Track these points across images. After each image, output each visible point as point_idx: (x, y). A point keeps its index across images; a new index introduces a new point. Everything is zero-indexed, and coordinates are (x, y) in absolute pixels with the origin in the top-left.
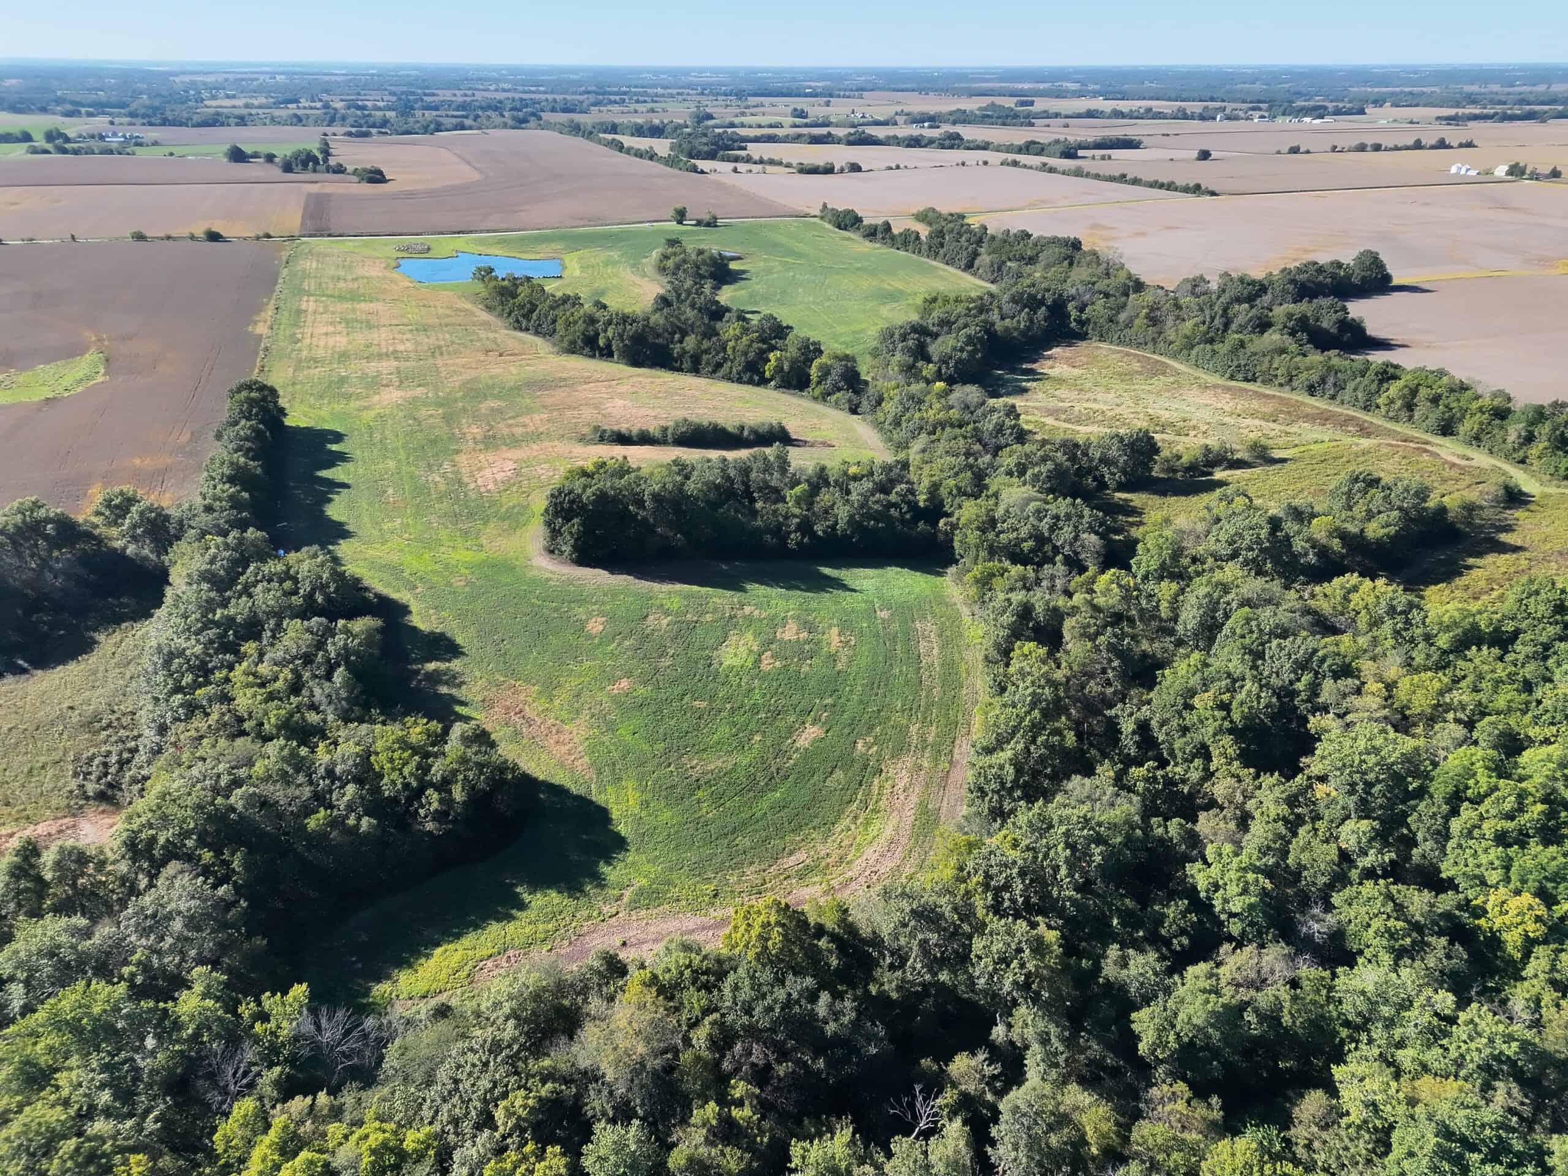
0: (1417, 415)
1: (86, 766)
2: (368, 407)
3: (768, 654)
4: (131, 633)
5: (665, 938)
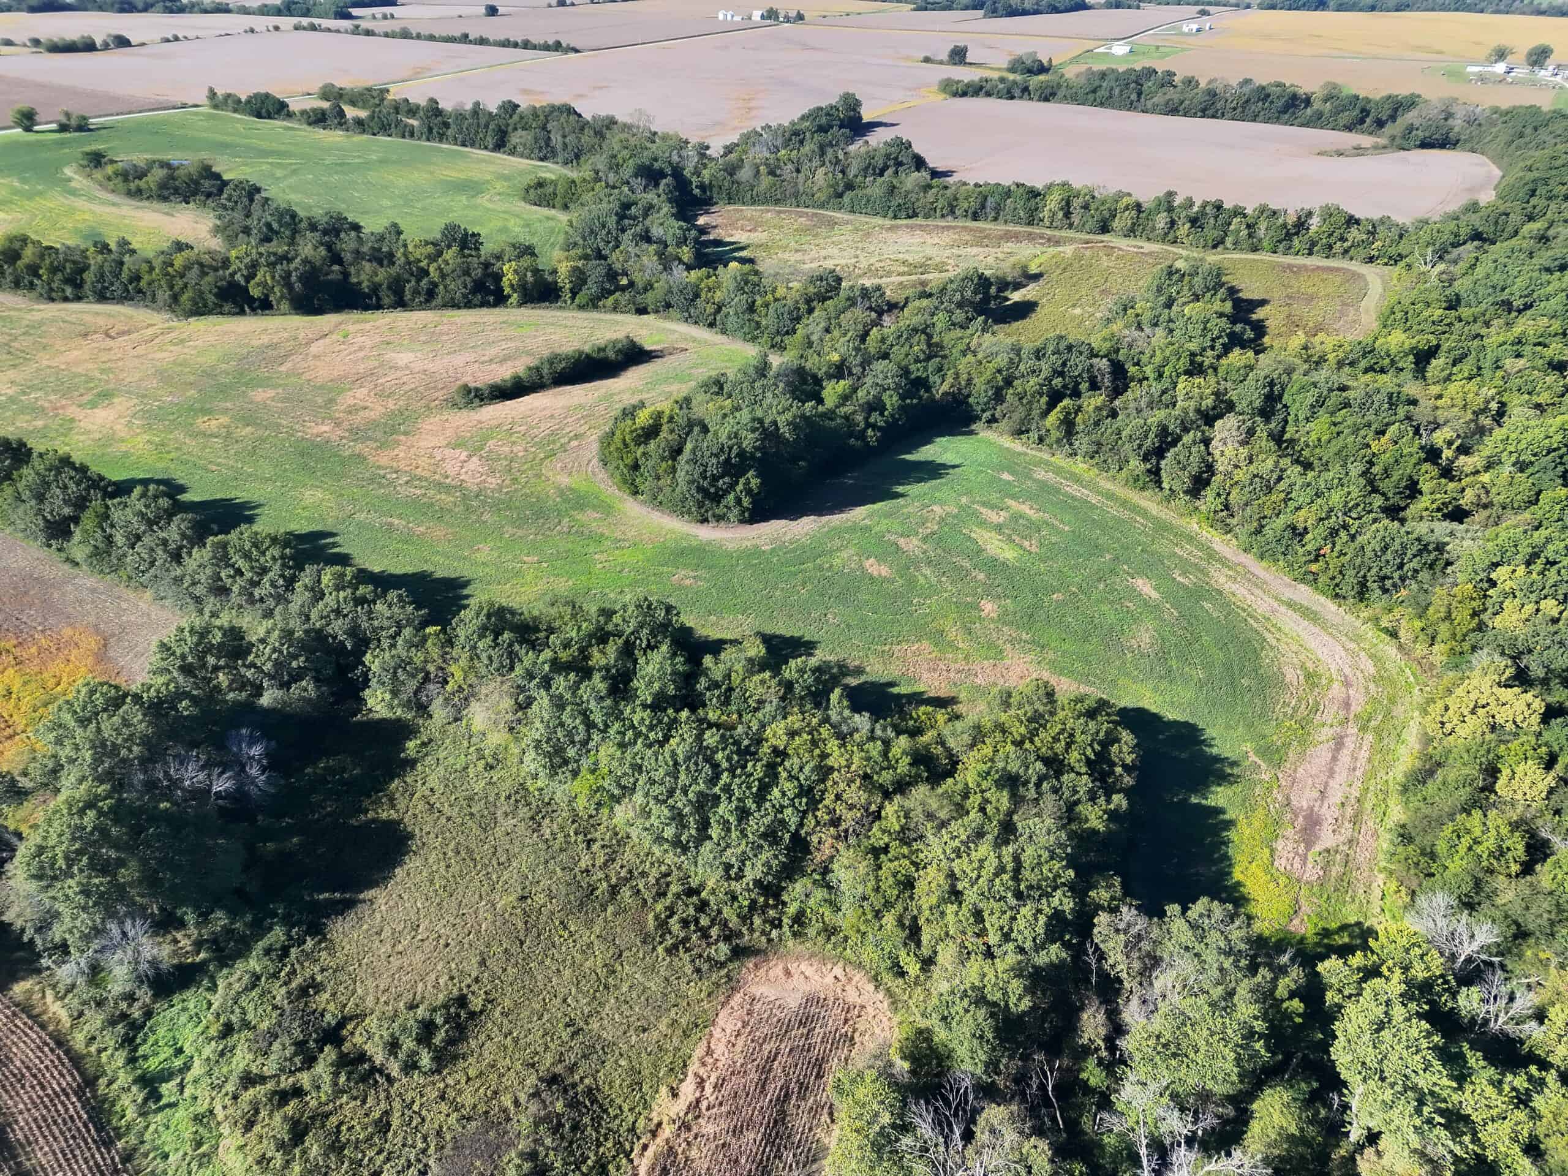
1: (668, 937)
2: (110, 439)
3: (1017, 540)
4: (421, 790)
5: (1331, 773)
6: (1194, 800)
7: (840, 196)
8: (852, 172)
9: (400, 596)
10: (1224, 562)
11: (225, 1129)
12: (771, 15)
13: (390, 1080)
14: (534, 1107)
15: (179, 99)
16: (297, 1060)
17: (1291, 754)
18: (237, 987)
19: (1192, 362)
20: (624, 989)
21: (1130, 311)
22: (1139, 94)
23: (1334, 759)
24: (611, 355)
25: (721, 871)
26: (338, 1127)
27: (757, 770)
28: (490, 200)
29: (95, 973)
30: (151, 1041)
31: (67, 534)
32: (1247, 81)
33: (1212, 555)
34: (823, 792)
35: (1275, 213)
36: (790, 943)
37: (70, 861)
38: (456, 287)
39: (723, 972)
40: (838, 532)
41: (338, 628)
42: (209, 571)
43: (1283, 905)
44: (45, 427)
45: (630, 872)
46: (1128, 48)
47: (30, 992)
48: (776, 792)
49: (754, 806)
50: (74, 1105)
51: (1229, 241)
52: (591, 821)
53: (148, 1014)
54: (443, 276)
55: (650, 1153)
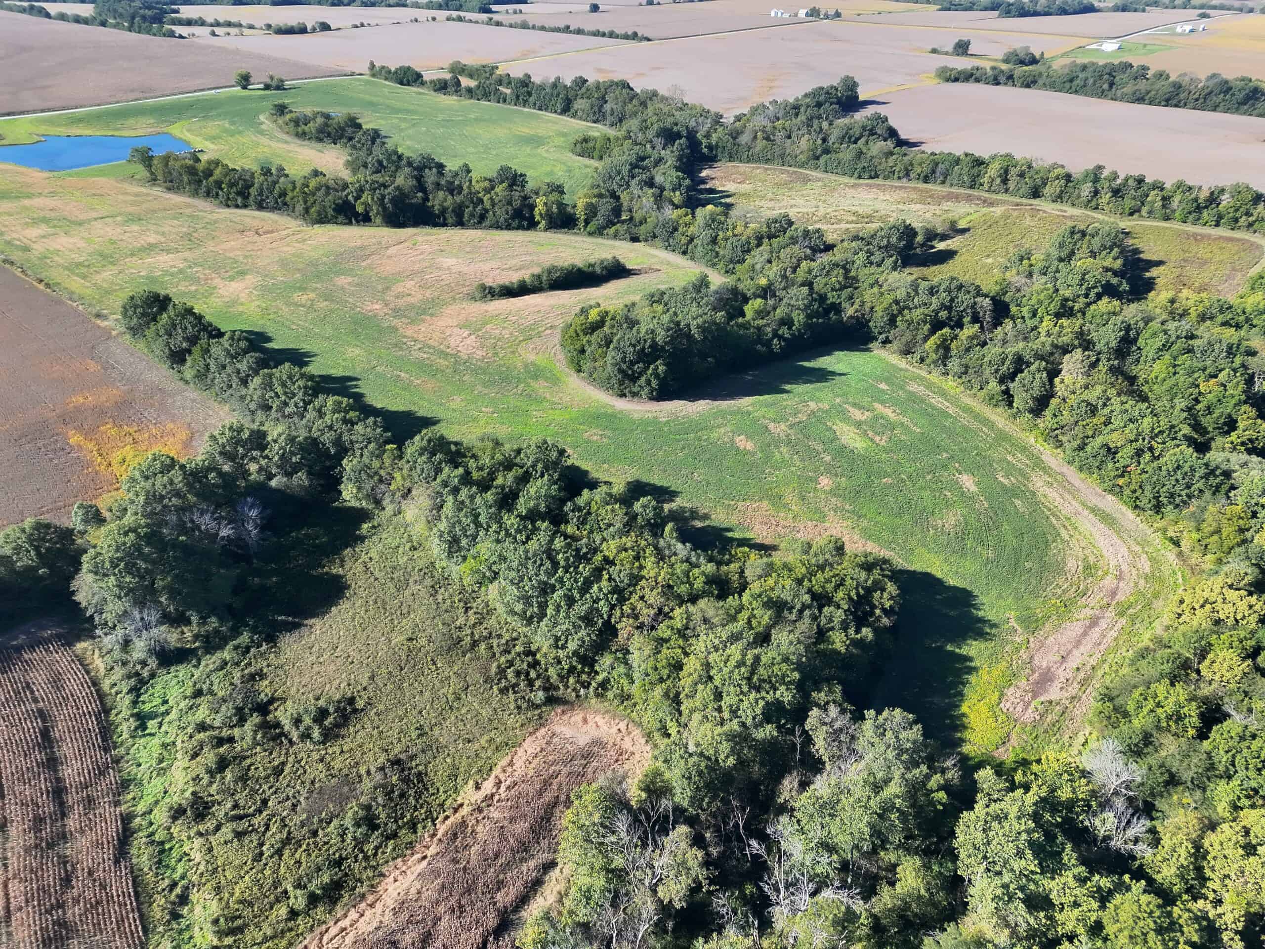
0: (1011, 185)
1: (503, 681)
2: (234, 302)
3: (870, 433)
4: (364, 557)
5: (1078, 644)
6: (949, 648)
7: (817, 158)
8: (832, 139)
9: (375, 423)
10: (1047, 470)
11: (179, 756)
12: (814, 13)
13: (291, 743)
14: (379, 777)
15: (349, 70)
16: (235, 719)
17: (1047, 625)
18: (211, 667)
19: (1063, 306)
20: (464, 711)
21: (1025, 262)
22: (1111, 85)
23: (1085, 634)
24: (598, 270)
25: (551, 641)
26: (249, 766)
27: (585, 570)
28: (547, 151)
29: (126, 643)
30: (150, 692)
31: (183, 361)
32: (1214, 76)
33: (1038, 464)
34: (631, 593)
35: (1190, 188)
36: (593, 701)
37: (114, 565)
38: (501, 213)
39: (537, 712)
40: (723, 414)
41: (327, 438)
42: (259, 393)
43: (994, 737)
44: (196, 291)
45: (490, 633)
46: (1116, 46)
47: (86, 649)
48: (595, 588)
49: (577, 596)
50: (92, 724)
51: (1144, 211)
52: (474, 595)
53: (153, 676)
54: (493, 205)
55: (448, 822)
